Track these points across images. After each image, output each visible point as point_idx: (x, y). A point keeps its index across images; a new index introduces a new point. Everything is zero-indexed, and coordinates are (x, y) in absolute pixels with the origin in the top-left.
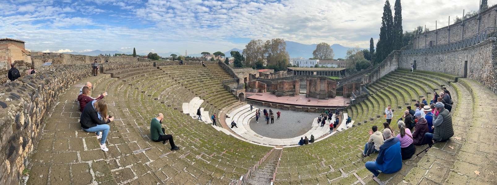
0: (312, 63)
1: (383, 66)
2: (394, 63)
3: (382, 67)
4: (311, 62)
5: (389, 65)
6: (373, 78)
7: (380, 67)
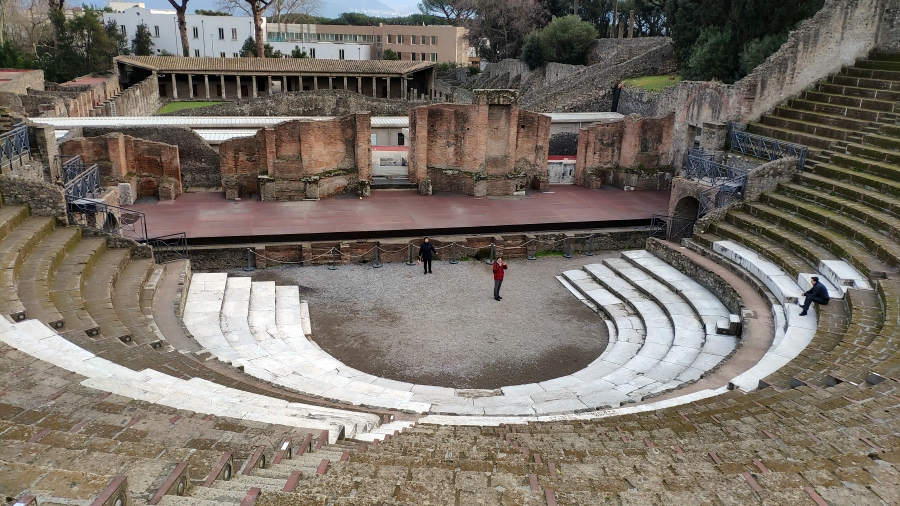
0: (228, 34)
1: (812, 40)
2: (859, 29)
3: (806, 43)
4: (221, 31)
5: (837, 36)
6: (762, 94)
7: (800, 47)
